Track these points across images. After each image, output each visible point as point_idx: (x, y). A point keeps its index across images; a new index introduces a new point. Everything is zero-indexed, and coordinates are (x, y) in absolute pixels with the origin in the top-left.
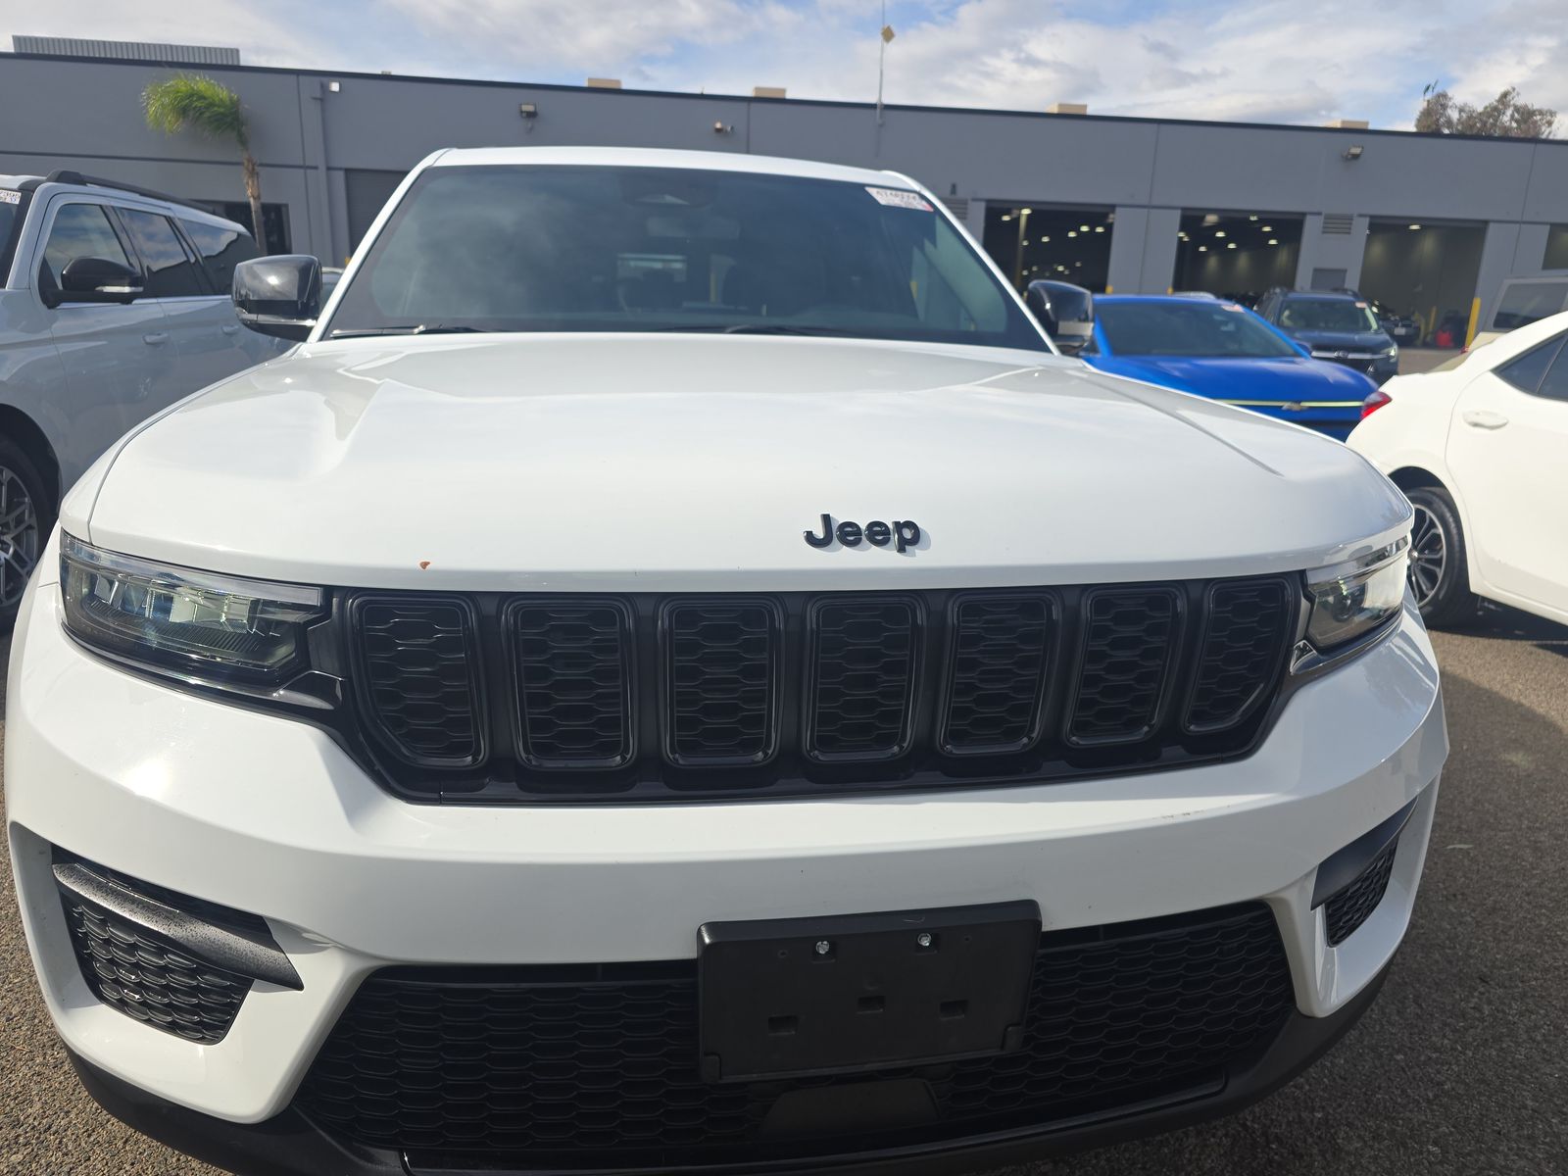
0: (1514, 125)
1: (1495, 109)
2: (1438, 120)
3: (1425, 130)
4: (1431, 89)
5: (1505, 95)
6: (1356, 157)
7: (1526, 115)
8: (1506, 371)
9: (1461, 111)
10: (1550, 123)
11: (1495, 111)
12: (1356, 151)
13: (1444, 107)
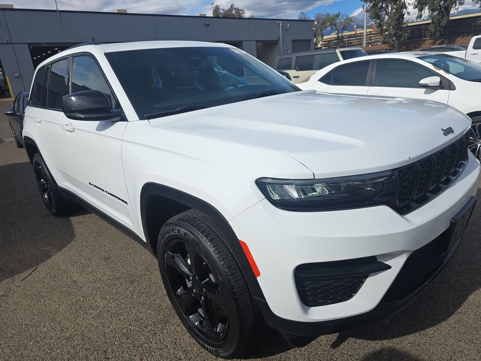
0: (235, 13)
1: (230, 9)
2: (218, 13)
3: (216, 16)
4: (213, 4)
5: (232, 5)
6: (208, 25)
7: (238, 10)
8: (323, 80)
9: (223, 10)
10: (244, 13)
11: (231, 10)
12: (208, 23)
13: (219, 9)
